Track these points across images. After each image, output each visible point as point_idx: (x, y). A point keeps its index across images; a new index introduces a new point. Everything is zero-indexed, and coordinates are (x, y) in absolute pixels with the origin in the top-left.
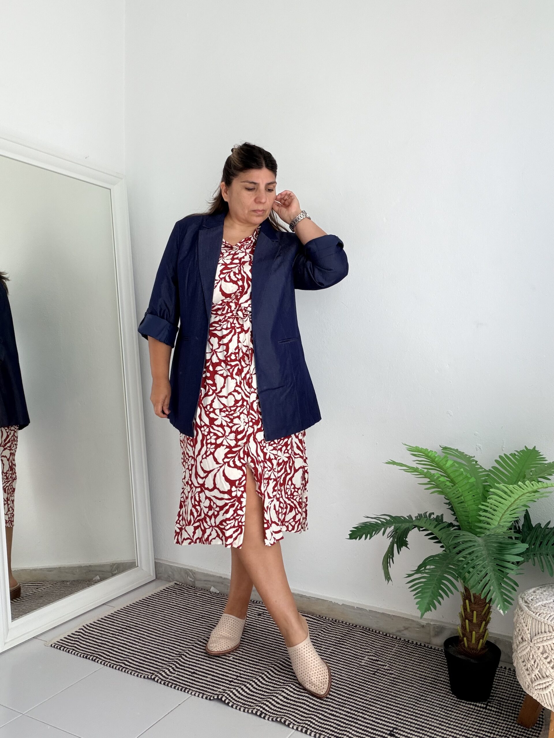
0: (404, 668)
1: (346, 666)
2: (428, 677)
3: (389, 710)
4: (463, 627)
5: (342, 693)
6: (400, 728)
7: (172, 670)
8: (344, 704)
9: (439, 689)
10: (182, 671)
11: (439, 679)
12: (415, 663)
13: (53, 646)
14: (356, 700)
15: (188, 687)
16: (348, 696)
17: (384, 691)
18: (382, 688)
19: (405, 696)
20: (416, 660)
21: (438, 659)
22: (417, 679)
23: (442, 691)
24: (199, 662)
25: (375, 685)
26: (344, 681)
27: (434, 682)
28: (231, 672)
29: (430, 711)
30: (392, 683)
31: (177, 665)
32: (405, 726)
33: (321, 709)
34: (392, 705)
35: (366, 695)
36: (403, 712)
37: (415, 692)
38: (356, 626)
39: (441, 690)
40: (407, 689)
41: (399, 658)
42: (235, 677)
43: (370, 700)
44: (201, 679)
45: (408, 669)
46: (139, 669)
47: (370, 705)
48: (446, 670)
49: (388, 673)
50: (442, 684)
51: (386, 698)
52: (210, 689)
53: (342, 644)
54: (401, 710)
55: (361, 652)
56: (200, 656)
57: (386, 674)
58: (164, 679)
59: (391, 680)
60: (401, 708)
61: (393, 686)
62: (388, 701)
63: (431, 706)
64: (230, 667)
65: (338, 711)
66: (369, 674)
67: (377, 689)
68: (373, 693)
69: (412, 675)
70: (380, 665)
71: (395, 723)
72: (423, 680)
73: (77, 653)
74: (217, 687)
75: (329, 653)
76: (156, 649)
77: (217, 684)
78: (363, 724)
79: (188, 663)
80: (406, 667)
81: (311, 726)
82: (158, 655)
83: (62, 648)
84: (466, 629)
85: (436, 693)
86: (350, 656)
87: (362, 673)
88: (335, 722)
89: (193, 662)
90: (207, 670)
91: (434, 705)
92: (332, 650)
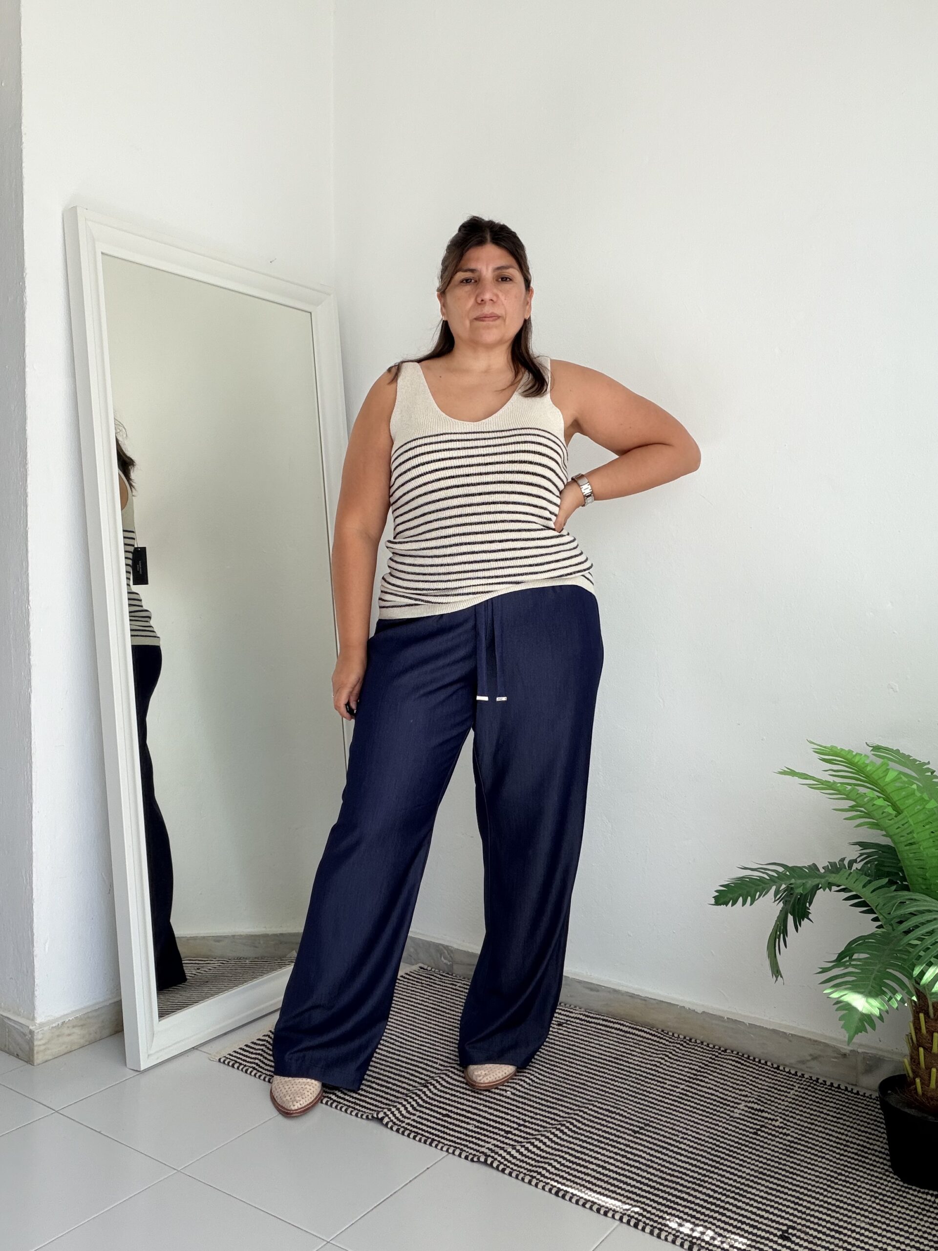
0: (809, 1126)
1: (707, 1117)
2: (851, 1142)
3: (782, 1195)
4: (914, 1060)
5: (699, 1164)
6: (799, 1227)
7: (410, 1109)
8: (702, 1181)
9: (871, 1165)
10: (427, 1111)
11: (872, 1147)
12: (829, 1118)
13: (222, 1060)
14: (723, 1176)
15: (436, 1138)
16: (709, 1168)
17: (772, 1164)
18: (769, 1157)
19: (810, 1174)
20: (831, 1113)
21: (870, 1112)
22: (831, 1146)
23: (875, 1169)
24: (456, 1099)
25: (757, 1153)
26: (703, 1143)
27: (863, 1151)
28: (508, 1117)
29: (854, 1200)
30: (788, 1151)
31: (419, 1101)
32: (808, 1224)
33: (661, 1187)
34: (787, 1188)
35: (740, 1168)
36: (806, 1200)
37: (828, 1167)
38: (725, 1051)
39: (875, 1166)
40: (813, 1162)
41: (801, 1108)
42: (515, 1126)
43: (748, 1177)
44: (459, 1126)
45: (816, 1128)
46: (360, 1105)
47: (748, 1185)
48: (883, 1133)
49: (781, 1133)
50: (877, 1156)
51: (777, 1176)
52: (473, 1142)
53: (701, 1081)
54: (801, 1196)
55: (733, 1095)
56: (458, 1089)
57: (777, 1134)
58: (398, 1122)
59: (785, 1145)
60: (802, 1193)
61: (788, 1156)
62: (779, 1179)
63: (856, 1193)
64: (508, 1109)
65: (692, 1192)
66: (748, 1134)
67: (761, 1159)
68: (753, 1164)
69: (824, 1138)
70: (766, 1118)
71: (791, 1218)
72: (842, 1147)
73: (259, 1074)
74: (484, 1141)
75: (678, 1095)
76: (387, 1074)
77: (485, 1135)
78: (736, 1217)
79: (438, 1098)
80: (812, 1124)
81: (644, 1216)
82: (389, 1083)
83: (236, 1065)
84: (919, 1063)
85: (864, 1170)
86: (715, 1100)
87: (734, 1131)
88: (687, 1210)
89: (446, 1098)
90: (469, 1112)
91: (860, 1192)
92: (683, 1089)
